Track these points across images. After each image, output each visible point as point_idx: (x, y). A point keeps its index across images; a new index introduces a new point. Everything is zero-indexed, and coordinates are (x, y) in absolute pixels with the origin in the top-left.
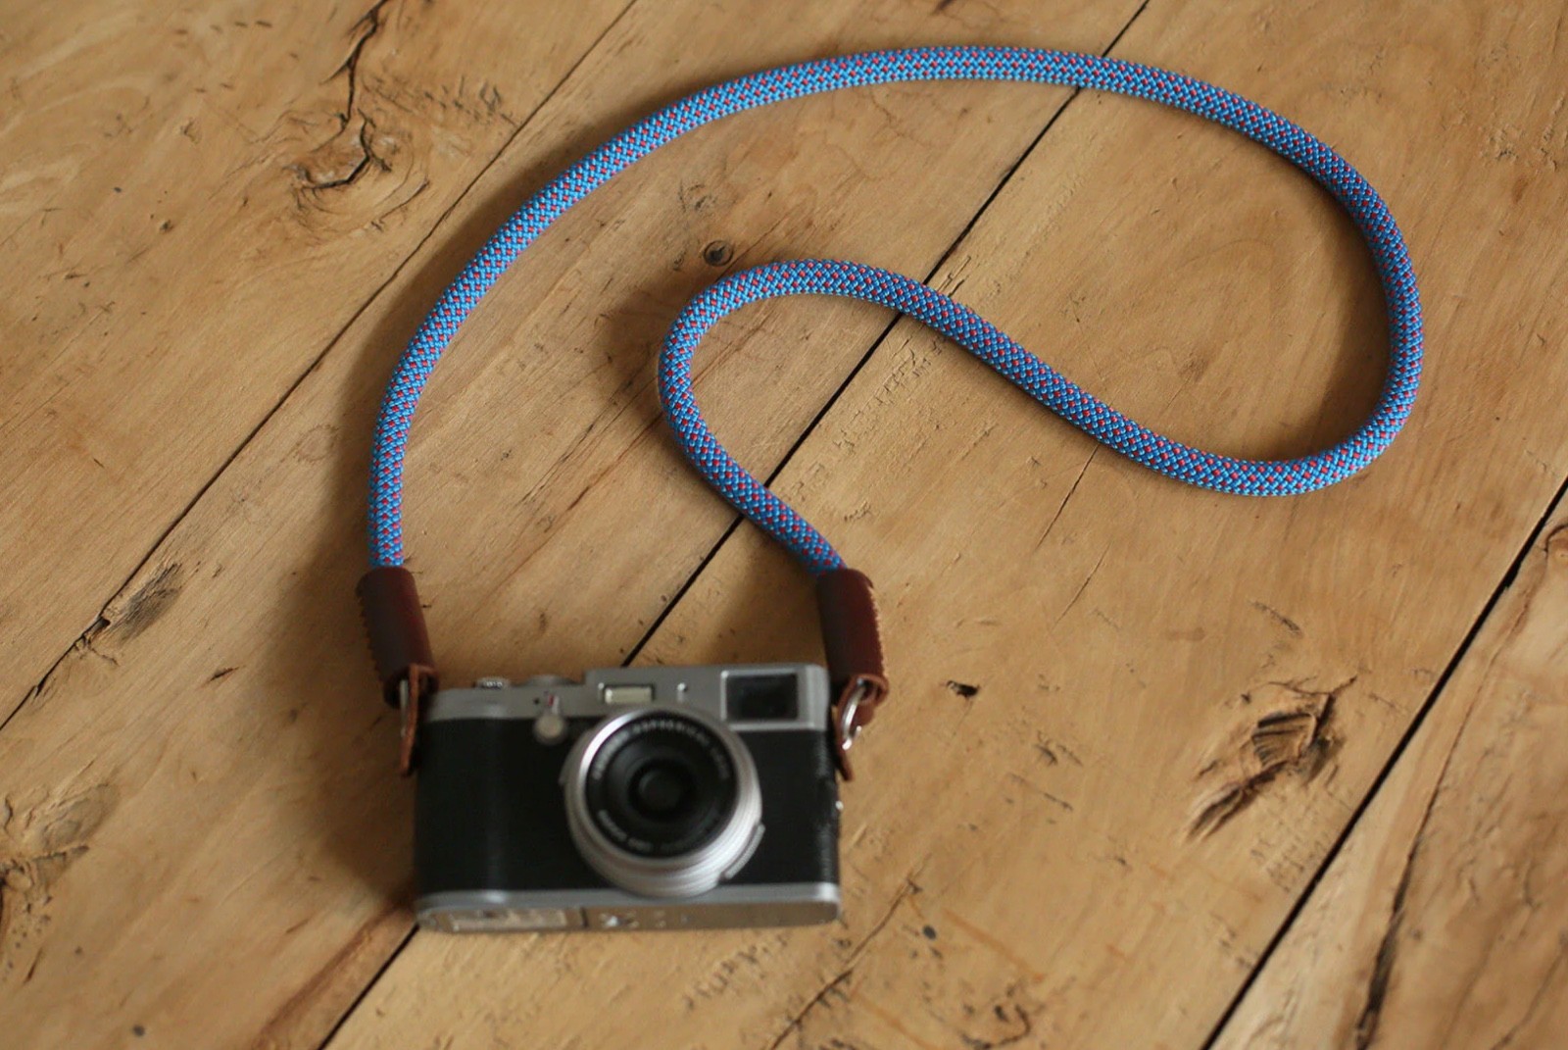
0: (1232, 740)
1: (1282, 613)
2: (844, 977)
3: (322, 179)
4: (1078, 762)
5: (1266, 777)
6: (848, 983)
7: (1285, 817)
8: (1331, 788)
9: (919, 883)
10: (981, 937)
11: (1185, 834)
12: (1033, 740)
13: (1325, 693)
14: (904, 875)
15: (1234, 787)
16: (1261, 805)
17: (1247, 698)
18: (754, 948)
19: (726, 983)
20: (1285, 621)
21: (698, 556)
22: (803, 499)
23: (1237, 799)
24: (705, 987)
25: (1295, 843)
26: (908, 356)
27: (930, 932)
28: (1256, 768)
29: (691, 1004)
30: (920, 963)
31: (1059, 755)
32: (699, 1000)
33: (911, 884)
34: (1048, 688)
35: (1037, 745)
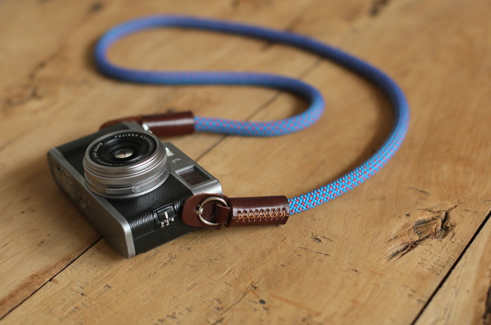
0: (403, 228)
1: (420, 189)
2: (220, 321)
4: (331, 240)
5: (422, 240)
6: (222, 323)
7: (433, 250)
8: (453, 240)
9: (256, 285)
10: (287, 301)
11: (386, 260)
12: (310, 235)
13: (444, 211)
14: (250, 283)
15: (407, 244)
16: (420, 248)
17: (408, 215)
18: (175, 313)
20: (422, 192)
23: (409, 248)
25: (439, 259)
27: (262, 302)
28: (417, 238)
30: (258, 313)
31: (322, 239)
33: (253, 286)
34: (315, 219)
35: (312, 237)
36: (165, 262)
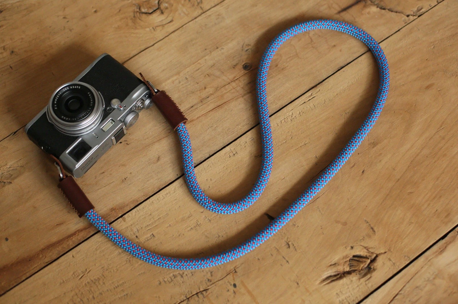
0: (343, 258)
1: (372, 226)
2: (206, 290)
3: (143, 10)
4: (296, 250)
5: (349, 273)
6: (206, 292)
7: (350, 286)
8: (367, 282)
9: (237, 270)
10: (249, 292)
11: (319, 282)
12: (286, 239)
13: (376, 254)
14: (234, 266)
15: (339, 273)
16: (345, 281)
17: (352, 248)
18: (184, 273)
19: (172, 280)
20: (372, 228)
21: (209, 154)
22: (245, 147)
23: (338, 276)
24: (166, 280)
25: (350, 295)
26: (291, 114)
27: (235, 285)
28: (347, 269)
29: (160, 284)
30: (229, 293)
31: (291, 246)
32: (163, 283)
33: (235, 270)
34: (295, 225)
35: (286, 241)
36: (192, 227)
